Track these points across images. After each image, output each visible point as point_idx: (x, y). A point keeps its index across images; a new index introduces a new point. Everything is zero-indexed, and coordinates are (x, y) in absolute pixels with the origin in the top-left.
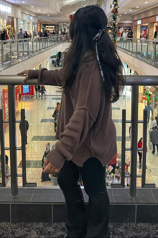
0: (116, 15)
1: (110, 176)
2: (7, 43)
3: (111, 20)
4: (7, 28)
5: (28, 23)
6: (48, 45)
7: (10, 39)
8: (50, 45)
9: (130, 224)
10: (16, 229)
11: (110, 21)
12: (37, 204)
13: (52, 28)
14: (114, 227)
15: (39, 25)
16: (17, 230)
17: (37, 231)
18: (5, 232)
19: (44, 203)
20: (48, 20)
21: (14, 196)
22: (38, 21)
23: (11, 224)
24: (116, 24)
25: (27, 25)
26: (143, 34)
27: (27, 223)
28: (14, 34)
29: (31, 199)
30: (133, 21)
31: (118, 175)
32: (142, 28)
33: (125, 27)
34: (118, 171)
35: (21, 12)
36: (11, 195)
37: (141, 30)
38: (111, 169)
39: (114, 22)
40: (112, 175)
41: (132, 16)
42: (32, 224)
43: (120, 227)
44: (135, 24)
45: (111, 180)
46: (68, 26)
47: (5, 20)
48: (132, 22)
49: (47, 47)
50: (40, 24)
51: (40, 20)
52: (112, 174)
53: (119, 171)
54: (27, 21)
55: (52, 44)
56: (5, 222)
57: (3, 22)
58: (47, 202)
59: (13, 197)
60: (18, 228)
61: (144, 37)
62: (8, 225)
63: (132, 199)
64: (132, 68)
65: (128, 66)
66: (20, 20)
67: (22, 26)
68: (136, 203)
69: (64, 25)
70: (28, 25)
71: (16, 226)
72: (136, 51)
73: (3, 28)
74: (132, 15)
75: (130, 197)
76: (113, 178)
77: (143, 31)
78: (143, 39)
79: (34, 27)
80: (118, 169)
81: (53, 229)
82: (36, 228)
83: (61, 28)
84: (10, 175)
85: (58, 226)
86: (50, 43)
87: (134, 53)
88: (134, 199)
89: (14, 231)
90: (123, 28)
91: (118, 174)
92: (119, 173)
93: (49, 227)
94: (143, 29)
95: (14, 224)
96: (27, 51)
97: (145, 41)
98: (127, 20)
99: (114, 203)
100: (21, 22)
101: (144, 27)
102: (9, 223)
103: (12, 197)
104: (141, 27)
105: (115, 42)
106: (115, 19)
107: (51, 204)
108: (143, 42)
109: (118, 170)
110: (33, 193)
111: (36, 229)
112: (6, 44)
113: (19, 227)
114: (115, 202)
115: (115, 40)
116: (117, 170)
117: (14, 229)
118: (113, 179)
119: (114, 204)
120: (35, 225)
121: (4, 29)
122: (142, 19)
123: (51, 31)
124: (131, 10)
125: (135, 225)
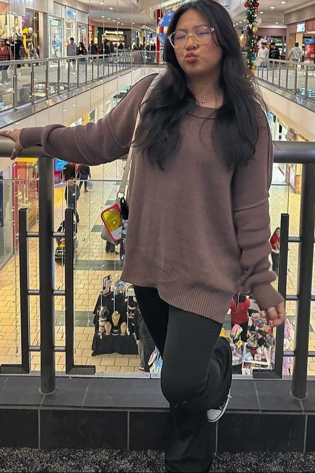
0: (255, 12)
1: (236, 345)
2: (23, 65)
3: (242, 21)
4: (24, 34)
5: (69, 25)
6: (111, 72)
7: (29, 58)
8: (115, 71)
9: (292, 456)
10: (51, 463)
11: (239, 23)
12: (96, 410)
13: (119, 35)
14: (260, 461)
15: (90, 30)
16: (53, 464)
17: (96, 468)
18: (28, 468)
19: (110, 408)
20: (109, 19)
21: (48, 393)
22: (89, 20)
23: (40, 451)
24: (254, 30)
25: (66, 28)
26: (308, 53)
27: (75, 451)
28: (39, 48)
29: (83, 400)
30: (288, 25)
31: (252, 344)
32: (306, 41)
33: (271, 37)
34: (253, 336)
35: (54, 2)
36: (40, 389)
37: (303, 43)
38: (238, 331)
39: (251, 26)
40: (239, 343)
41: (285, 15)
42: (85, 452)
43: (271, 461)
44: (292, 32)
45: (237, 354)
46: (150, 33)
47: (21, 17)
48: (286, 27)
49: (108, 76)
50: (93, 27)
51: (94, 18)
52: (241, 343)
53: (255, 336)
54: (67, 21)
55: (118, 70)
56: (27, 448)
57: (16, 20)
58: (117, 406)
59: (45, 395)
60: (56, 461)
61: (310, 58)
62: (34, 453)
63: (297, 403)
64: (283, 122)
65: (275, 117)
66: (51, 17)
67: (55, 29)
68: (305, 411)
69: (143, 30)
70: (68, 29)
71: (50, 456)
72: (294, 88)
73: (16, 34)
74: (286, 12)
75: (294, 399)
76: (242, 350)
77: (309, 45)
78: (307, 62)
79: (81, 33)
80: (253, 332)
81: (130, 464)
82: (94, 462)
83: (137, 36)
84: (39, 348)
85: (139, 457)
86: (115, 68)
87: (290, 92)
88: (301, 403)
89: (47, 467)
90: (267, 39)
91: (252, 341)
92: (254, 339)
93: (121, 459)
94: (308, 41)
95: (46, 453)
96: (67, 82)
97: (312, 67)
98: (274, 23)
99: (259, 410)
100: (52, 22)
101: (310, 38)
102: (35, 450)
103: (43, 395)
104: (303, 37)
105: (251, 68)
106: (251, 19)
107: (127, 410)
108: (309, 68)
109: (252, 334)
110: (88, 387)
111: (92, 463)
112: (22, 68)
113: (57, 459)
114: (261, 409)
115: (251, 64)
116: (250, 335)
117: (47, 463)
118: (241, 352)
119: (260, 413)
120: (91, 456)
121: (18, 37)
122: (306, 21)
123: (116, 41)
124: (285, 2)
125: (304, 457)
